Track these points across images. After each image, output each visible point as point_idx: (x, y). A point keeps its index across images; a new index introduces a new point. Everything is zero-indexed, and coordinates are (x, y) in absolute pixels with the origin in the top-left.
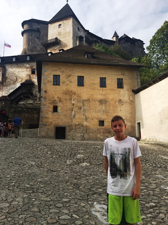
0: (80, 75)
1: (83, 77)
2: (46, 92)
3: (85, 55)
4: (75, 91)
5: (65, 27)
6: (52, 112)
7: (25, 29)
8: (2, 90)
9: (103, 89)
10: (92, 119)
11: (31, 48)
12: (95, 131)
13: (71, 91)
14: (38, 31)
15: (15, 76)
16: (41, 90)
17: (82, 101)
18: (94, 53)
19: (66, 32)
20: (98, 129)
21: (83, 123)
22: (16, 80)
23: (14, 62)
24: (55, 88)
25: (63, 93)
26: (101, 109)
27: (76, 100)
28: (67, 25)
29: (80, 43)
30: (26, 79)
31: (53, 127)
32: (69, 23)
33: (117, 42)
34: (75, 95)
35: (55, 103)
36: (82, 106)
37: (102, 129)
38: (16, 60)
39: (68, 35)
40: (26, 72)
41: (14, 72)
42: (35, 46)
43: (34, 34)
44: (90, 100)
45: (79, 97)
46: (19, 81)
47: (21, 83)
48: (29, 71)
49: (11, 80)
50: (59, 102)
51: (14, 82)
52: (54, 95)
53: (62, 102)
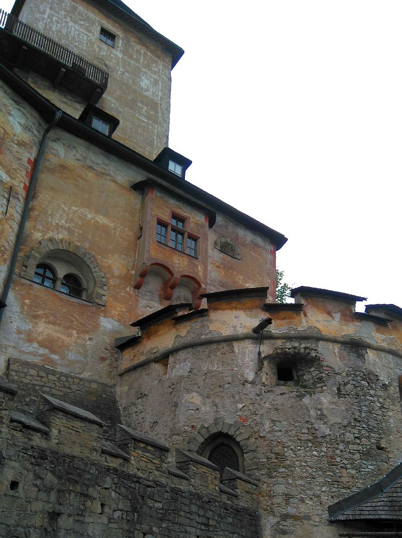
5: (136, 64)
19: (137, 88)
28: (145, 67)
32: (155, 68)
39: (146, 108)
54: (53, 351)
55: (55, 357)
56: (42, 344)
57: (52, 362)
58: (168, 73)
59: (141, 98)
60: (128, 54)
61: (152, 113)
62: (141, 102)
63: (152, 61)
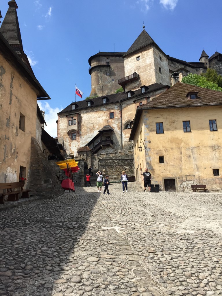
0: (185, 119)
1: (189, 121)
2: (150, 142)
3: (187, 96)
4: (182, 138)
5: (145, 58)
6: (158, 163)
7: (93, 66)
8: (79, 140)
9: (214, 133)
10: (205, 168)
11: (101, 87)
12: (209, 182)
13: (177, 139)
14: (108, 66)
15: (92, 124)
16: (145, 140)
17: (190, 148)
18: (198, 92)
19: (146, 65)
20: (212, 179)
21: (195, 173)
22: (93, 127)
23: (89, 107)
24: (160, 137)
25: (168, 142)
26: (214, 156)
27: (184, 148)
28: (146, 57)
29: (175, 80)
30: (104, 125)
31: (161, 179)
32: (149, 54)
33: (207, 64)
34: (181, 142)
35: (161, 153)
36: (192, 154)
37: (218, 179)
38: (91, 105)
39: (148, 68)
40: (103, 117)
41: (90, 118)
42: (105, 84)
43: (103, 70)
44: (200, 147)
45: (187, 144)
46: (97, 128)
47: (99, 130)
48: (107, 116)
49: (88, 128)
50: (165, 152)
51: (91, 130)
52: (159, 144)
53: (168, 151)
56: (127, 138)
58: (152, 51)
59: (147, 66)
60: (143, 58)
61: (150, 67)
62: (148, 67)
63: (148, 53)
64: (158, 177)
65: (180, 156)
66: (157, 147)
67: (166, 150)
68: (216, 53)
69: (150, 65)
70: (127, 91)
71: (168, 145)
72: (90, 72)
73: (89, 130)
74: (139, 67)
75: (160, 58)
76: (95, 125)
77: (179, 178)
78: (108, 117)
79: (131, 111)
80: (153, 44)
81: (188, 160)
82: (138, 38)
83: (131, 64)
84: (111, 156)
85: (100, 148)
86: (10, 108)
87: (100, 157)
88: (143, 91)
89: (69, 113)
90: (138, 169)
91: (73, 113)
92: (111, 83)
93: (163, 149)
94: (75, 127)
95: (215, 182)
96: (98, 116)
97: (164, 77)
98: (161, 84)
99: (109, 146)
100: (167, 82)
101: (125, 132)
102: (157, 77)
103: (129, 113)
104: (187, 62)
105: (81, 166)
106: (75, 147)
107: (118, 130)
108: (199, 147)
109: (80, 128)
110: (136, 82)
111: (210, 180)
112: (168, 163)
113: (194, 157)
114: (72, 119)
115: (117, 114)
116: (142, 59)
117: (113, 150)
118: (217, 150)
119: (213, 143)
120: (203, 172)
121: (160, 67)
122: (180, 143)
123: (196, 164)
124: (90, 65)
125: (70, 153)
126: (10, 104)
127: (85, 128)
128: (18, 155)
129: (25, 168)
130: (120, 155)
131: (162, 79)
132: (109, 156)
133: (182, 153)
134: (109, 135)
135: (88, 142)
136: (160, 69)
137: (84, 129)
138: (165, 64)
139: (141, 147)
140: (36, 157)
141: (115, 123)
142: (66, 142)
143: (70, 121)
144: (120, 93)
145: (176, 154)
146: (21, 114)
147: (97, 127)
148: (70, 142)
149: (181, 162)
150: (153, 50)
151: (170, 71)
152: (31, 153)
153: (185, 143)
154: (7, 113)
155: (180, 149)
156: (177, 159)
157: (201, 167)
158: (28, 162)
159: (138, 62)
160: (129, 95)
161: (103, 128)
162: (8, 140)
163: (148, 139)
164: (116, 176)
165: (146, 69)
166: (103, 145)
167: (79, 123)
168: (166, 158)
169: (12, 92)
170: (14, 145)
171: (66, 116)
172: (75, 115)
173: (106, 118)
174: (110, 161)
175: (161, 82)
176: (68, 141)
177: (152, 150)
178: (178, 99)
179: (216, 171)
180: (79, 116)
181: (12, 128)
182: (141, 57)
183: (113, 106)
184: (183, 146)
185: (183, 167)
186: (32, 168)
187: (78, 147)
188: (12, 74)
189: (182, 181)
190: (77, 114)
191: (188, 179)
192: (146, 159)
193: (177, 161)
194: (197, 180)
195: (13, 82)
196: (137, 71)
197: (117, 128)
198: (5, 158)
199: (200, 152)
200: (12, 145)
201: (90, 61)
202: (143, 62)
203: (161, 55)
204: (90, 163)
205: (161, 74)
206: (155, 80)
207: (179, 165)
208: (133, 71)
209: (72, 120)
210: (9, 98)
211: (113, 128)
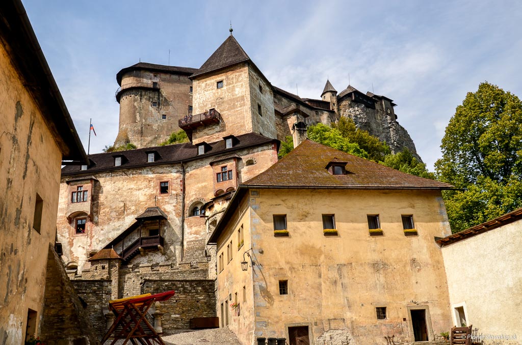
0: (327, 212)
1: (333, 215)
2: (262, 252)
3: (327, 168)
4: (320, 247)
5: (232, 85)
6: (277, 295)
7: (125, 87)
8: (91, 233)
9: (375, 239)
10: (362, 305)
11: (139, 128)
12: (370, 331)
13: (313, 247)
14: (155, 89)
15: (121, 201)
16: (252, 249)
17: (336, 266)
18: (346, 163)
19: (234, 97)
20: (375, 326)
21: (345, 315)
22: (123, 208)
23: (118, 168)
24: (280, 243)
25: (296, 253)
26: (377, 282)
27: (325, 266)
28: (236, 83)
29: (300, 136)
30: (147, 206)
31: (283, 327)
32: (240, 79)
33: (334, 104)
34: (320, 255)
35: (282, 274)
36: (339, 279)
37: (385, 325)
38: (123, 163)
39: (239, 103)
40: (146, 190)
41: (119, 190)
42: (148, 123)
43: (145, 97)
44: (353, 264)
45: (329, 257)
46: (132, 211)
47: (136, 216)
48: (154, 187)
49: (112, 210)
50: (290, 272)
51: (120, 214)
52: (279, 256)
53: (295, 272)
54: (197, 234)
55: (198, 236)
56: (194, 234)
57: (197, 238)
58: (247, 75)
59: (236, 100)
60: (228, 84)
61: (242, 102)
62: (237, 102)
63: (239, 76)
64: (277, 322)
65: (318, 280)
66: (276, 263)
67: (292, 269)
68: (349, 87)
69: (242, 98)
70: (195, 141)
71: (296, 260)
72: (119, 97)
73: (114, 214)
74: (220, 102)
75: (260, 88)
76: (128, 204)
77: (316, 324)
78: (157, 191)
79: (205, 181)
80: (249, 63)
81: (332, 289)
82: (220, 48)
83: (206, 93)
84: (161, 270)
85: (138, 253)
86: (23, 186)
87: (139, 272)
88: (229, 145)
89: (73, 178)
90: (227, 302)
91: (83, 178)
92: (159, 121)
93: (286, 267)
94: (86, 207)
95: (379, 332)
96: (135, 187)
97: (266, 123)
98: (261, 134)
99: (155, 249)
100: (271, 131)
101: (191, 223)
102: (255, 122)
103: (199, 185)
104: (301, 97)
105: (105, 293)
106: (81, 249)
107: (175, 218)
108: (351, 264)
109: (95, 209)
110: (214, 127)
111: (371, 329)
112: (296, 294)
113: (342, 284)
114: (79, 190)
115: (174, 186)
116: (227, 86)
117: (163, 258)
118: (381, 272)
119: (375, 257)
120: (360, 312)
121: (260, 103)
122: (317, 256)
123: (346, 297)
124: (120, 84)
125: (70, 260)
126: (24, 177)
127: (107, 210)
128: (27, 285)
129: (35, 312)
130: (181, 268)
131: (263, 125)
132: (159, 271)
133: (322, 275)
134: (156, 227)
135: (112, 240)
136: (259, 107)
137: (103, 211)
138: (267, 99)
139: (247, 263)
140: (59, 288)
141: (171, 204)
142: (62, 236)
143: (75, 195)
144: (180, 145)
145: (310, 276)
146: (38, 196)
147: (133, 208)
148: (72, 238)
149: (319, 293)
150: (249, 74)
151: (277, 112)
152: (48, 279)
153: (326, 257)
154: (18, 197)
155: (317, 267)
156: (313, 288)
157: (356, 302)
158: (41, 299)
159: (219, 90)
160: (201, 151)
161: (146, 212)
162: (15, 254)
163: (259, 247)
164: (178, 316)
165: (234, 104)
166: (143, 246)
167: (95, 198)
168: (291, 284)
169: (29, 153)
170: (22, 266)
171: (68, 183)
172: (87, 182)
173: (153, 193)
174: (167, 284)
175: (262, 131)
176: (67, 234)
177: (267, 267)
178: (312, 173)
179: (381, 310)
180: (95, 184)
181: (24, 228)
182: (225, 83)
183: (170, 169)
184: (323, 262)
185: (324, 303)
186: (47, 311)
187: (88, 247)
188: (32, 117)
189: (322, 331)
190: (91, 179)
191: (332, 326)
192: (254, 286)
193: (313, 290)
194: (349, 329)
195: (33, 131)
196: (216, 106)
197: (174, 213)
198: (7, 294)
199: (353, 274)
200: (19, 266)
201: (120, 77)
202: (230, 92)
203: (261, 82)
204: (116, 285)
205: (261, 116)
206: (251, 126)
207: (316, 299)
208: (210, 106)
209: (80, 192)
210: (24, 165)
211: (166, 213)
